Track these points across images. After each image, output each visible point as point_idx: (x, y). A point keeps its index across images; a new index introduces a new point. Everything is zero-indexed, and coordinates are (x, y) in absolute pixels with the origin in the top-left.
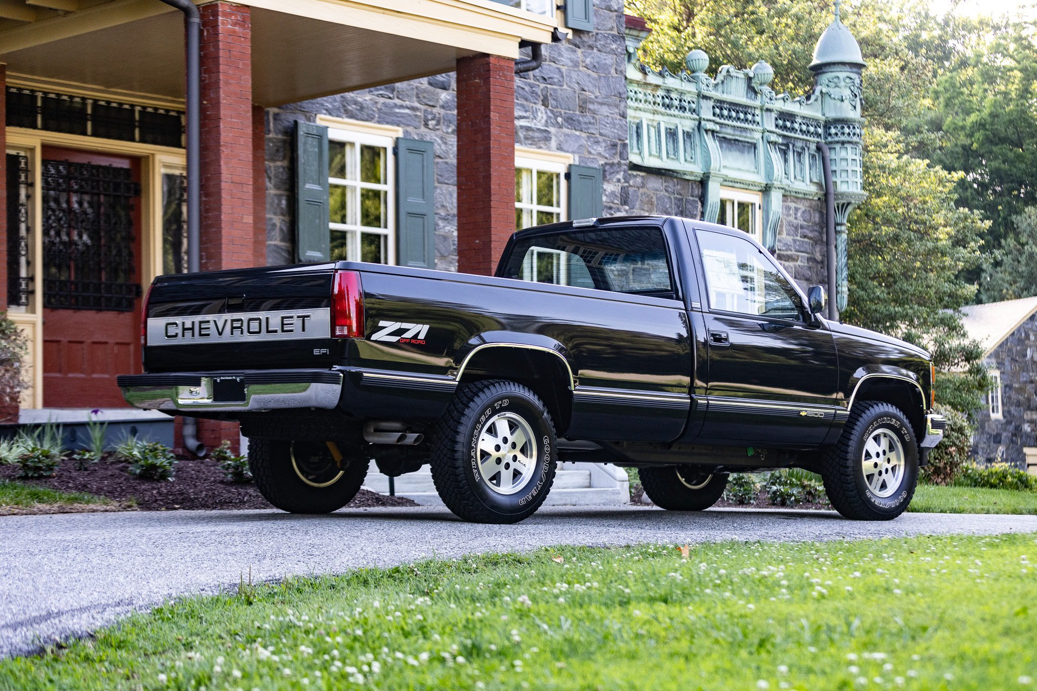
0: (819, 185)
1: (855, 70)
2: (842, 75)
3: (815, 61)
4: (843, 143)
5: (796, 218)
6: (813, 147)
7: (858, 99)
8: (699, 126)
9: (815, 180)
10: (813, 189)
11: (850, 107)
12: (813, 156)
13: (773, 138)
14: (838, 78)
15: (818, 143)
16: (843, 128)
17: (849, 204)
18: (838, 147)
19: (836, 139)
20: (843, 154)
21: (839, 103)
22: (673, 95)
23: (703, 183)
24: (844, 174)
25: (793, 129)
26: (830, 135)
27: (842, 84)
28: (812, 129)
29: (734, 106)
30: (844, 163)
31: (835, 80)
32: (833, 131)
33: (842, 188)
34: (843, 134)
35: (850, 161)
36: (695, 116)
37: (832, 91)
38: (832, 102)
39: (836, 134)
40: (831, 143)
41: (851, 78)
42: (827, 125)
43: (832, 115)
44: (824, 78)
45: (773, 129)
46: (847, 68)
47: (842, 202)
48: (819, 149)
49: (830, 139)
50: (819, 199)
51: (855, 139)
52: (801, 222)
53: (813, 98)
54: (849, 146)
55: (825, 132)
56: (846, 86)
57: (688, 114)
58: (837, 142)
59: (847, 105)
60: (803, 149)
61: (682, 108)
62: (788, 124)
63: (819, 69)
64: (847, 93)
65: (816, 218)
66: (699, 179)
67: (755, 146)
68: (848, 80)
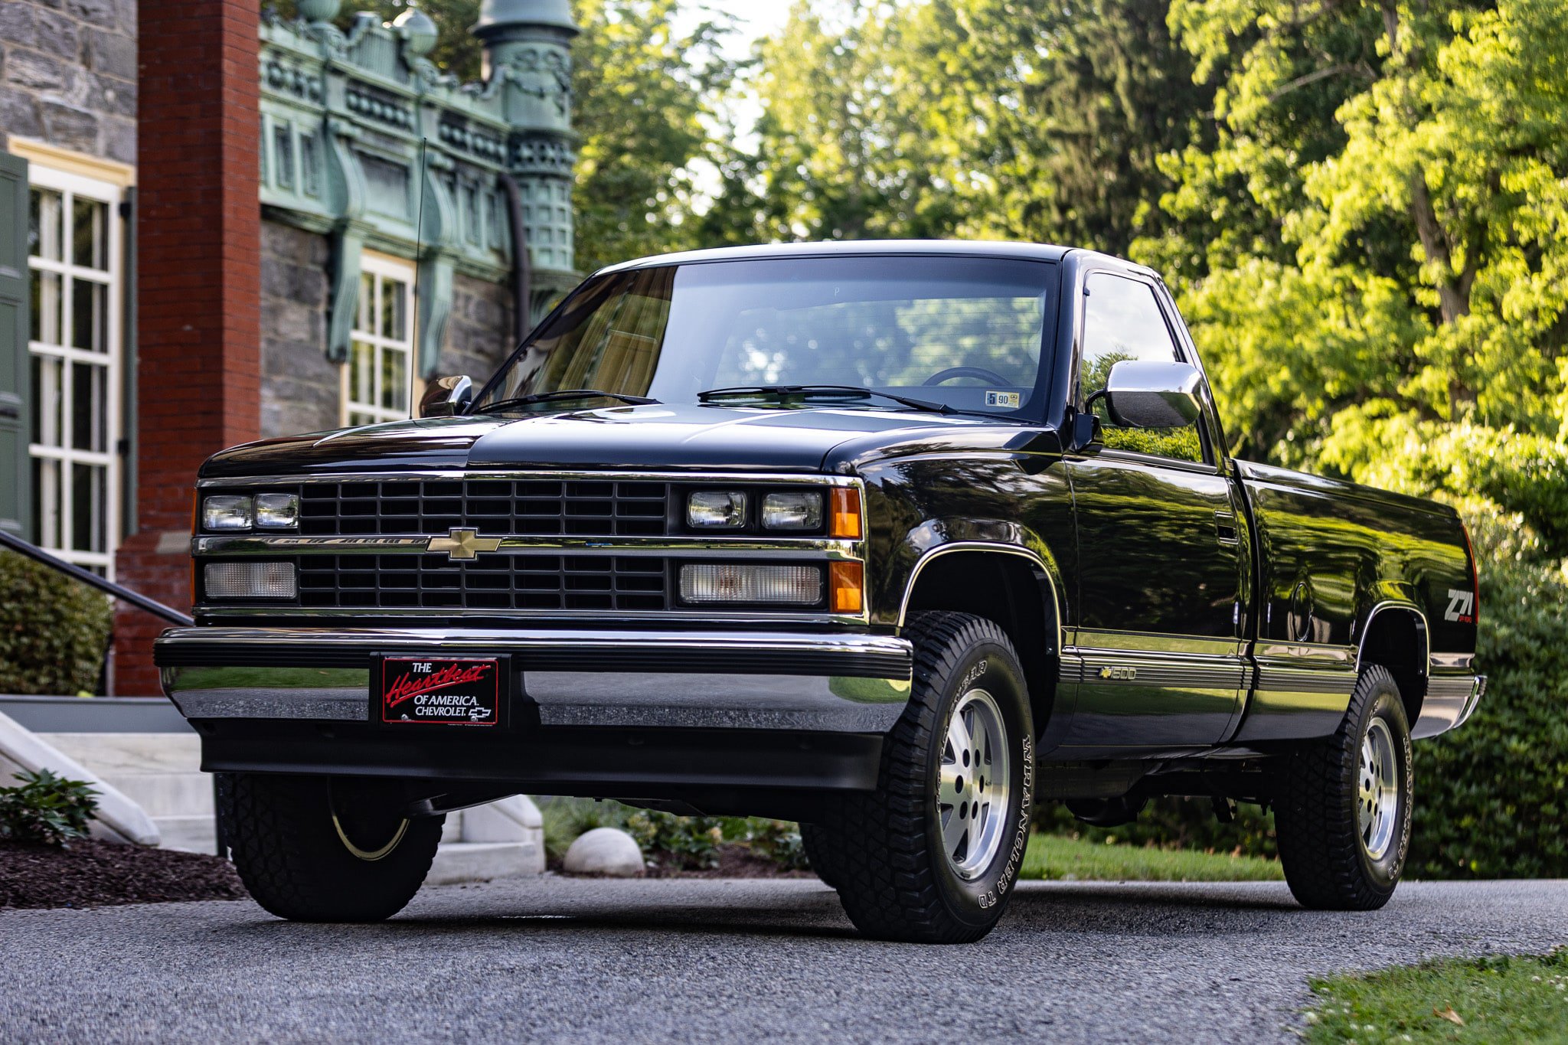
0: (499, 252)
1: (562, 39)
2: (542, 48)
3: (486, 20)
4: (543, 176)
5: (466, 315)
6: (491, 180)
7: (566, 97)
8: (325, 127)
9: (495, 245)
10: (492, 260)
11: (555, 110)
12: (491, 199)
13: (439, 159)
14: (534, 52)
15: (499, 174)
16: (542, 148)
17: (552, 292)
18: (534, 183)
19: (531, 168)
20: (542, 197)
21: (535, 101)
22: (285, 63)
23: (333, 239)
24: (545, 236)
25: (462, 145)
26: (519, 159)
27: (542, 65)
28: (491, 147)
29: (378, 92)
30: (544, 215)
31: (530, 57)
32: (526, 152)
33: (542, 262)
34: (543, 159)
35: (555, 213)
36: (317, 106)
37: (524, 77)
38: (522, 98)
39: (530, 160)
40: (520, 175)
41: (555, 55)
42: (515, 140)
43: (523, 122)
44: (510, 51)
45: (434, 139)
46: (550, 36)
47: (539, 288)
48: (501, 185)
49: (518, 168)
50: (501, 282)
51: (563, 170)
52: (472, 322)
53: (492, 88)
54: (554, 184)
55: (510, 154)
56: (548, 70)
57: (306, 102)
58: (533, 175)
59: (549, 104)
60: (476, 183)
61: (298, 89)
62: (457, 134)
63: (496, 36)
64: (550, 82)
65: (496, 316)
66: (325, 230)
67: (405, 172)
68: (552, 59)
